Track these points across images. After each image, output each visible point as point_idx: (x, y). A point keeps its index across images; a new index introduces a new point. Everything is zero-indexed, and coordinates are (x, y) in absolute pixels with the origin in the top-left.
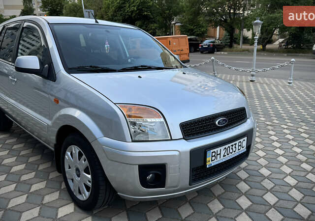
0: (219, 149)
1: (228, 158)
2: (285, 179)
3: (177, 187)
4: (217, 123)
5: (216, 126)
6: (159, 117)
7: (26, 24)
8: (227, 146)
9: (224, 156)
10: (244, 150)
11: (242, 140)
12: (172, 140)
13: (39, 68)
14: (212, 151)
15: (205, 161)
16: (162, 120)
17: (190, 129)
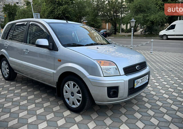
0: (139, 80)
1: (142, 84)
2: (163, 95)
3: (122, 97)
4: (137, 68)
5: (137, 69)
6: (114, 65)
7: (31, 23)
8: (141, 79)
9: (141, 83)
10: (147, 81)
11: (146, 76)
12: (120, 75)
13: (48, 45)
14: (137, 80)
15: (134, 85)
16: (116, 66)
17: (128, 70)
